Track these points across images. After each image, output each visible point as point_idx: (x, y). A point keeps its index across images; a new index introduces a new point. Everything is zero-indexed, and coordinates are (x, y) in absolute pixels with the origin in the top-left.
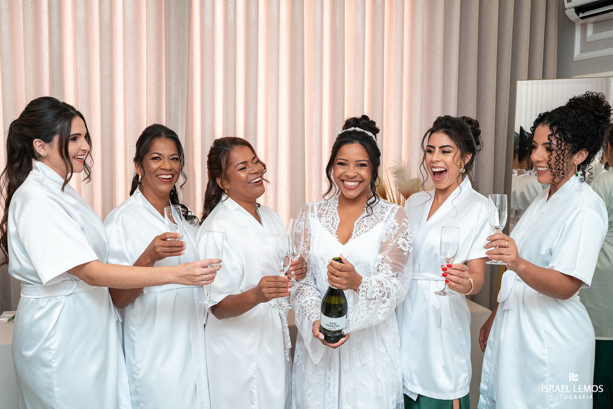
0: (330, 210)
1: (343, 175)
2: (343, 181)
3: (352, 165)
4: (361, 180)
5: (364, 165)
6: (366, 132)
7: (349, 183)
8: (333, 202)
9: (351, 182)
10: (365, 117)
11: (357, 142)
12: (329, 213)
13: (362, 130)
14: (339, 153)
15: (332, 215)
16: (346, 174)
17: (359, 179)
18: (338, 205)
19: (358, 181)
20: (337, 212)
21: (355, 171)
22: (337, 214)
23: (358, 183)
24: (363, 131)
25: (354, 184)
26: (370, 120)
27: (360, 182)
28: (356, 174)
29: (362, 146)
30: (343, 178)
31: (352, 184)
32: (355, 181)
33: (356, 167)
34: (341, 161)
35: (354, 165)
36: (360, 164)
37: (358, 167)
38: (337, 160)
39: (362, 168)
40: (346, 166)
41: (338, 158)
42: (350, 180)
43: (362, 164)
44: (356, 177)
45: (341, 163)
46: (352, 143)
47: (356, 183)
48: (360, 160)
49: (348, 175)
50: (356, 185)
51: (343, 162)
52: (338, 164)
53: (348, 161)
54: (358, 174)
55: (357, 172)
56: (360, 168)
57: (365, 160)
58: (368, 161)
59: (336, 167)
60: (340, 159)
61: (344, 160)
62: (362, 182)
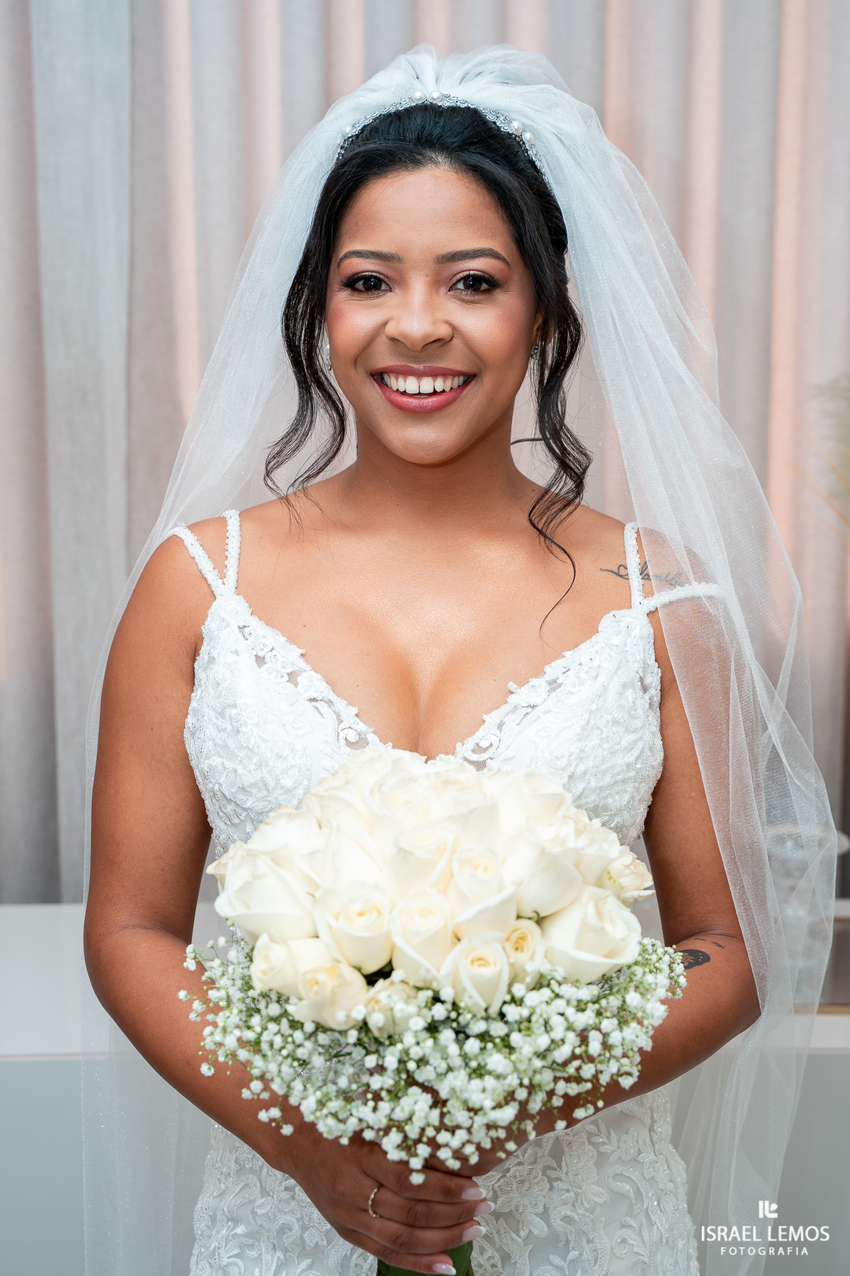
1: (379, 345)
2: (379, 377)
3: (418, 286)
4: (466, 365)
5: (480, 285)
6: (490, 114)
7: (411, 385)
9: (419, 375)
11: (440, 158)
14: (348, 225)
16: (391, 329)
17: (455, 360)
19: (458, 374)
21: (440, 315)
23: (456, 382)
25: (440, 384)
27: (469, 378)
28: (443, 331)
30: (384, 358)
31: (427, 385)
32: (441, 368)
33: (443, 290)
34: (367, 266)
35: (428, 279)
36: (468, 273)
37: (450, 293)
38: (339, 265)
39: (477, 297)
40: (391, 290)
41: (343, 251)
42: (415, 366)
43: (475, 272)
44: (442, 346)
45: (362, 276)
46: (414, 167)
47: (444, 382)
48: (461, 252)
49: (404, 336)
50: (447, 389)
51: (371, 272)
52: (346, 287)
53: (398, 265)
54: (454, 328)
55: (448, 318)
56: (463, 301)
57: (491, 250)
58: (506, 258)
59: (334, 302)
60: (358, 254)
61: (377, 261)
62: (475, 379)
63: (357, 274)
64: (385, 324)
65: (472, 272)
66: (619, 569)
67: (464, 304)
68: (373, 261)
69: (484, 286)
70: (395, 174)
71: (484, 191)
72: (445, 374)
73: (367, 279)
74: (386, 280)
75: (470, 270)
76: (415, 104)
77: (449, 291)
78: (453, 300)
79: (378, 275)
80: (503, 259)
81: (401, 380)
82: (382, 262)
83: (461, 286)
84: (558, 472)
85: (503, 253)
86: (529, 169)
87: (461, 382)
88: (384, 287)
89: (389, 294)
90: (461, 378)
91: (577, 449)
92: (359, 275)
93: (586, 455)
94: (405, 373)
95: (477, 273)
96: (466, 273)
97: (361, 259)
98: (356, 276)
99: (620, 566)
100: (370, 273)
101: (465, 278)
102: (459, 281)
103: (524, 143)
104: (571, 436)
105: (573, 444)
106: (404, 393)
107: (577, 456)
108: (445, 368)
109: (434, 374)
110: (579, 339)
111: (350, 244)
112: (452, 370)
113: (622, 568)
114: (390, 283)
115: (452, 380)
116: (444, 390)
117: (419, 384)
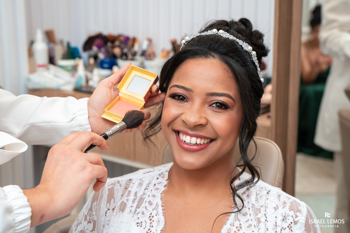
0: (147, 199)
1: (178, 121)
2: (178, 132)
3: (197, 102)
4: (211, 135)
5: (222, 106)
6: (241, 42)
7: (187, 139)
8: (155, 181)
9: (192, 136)
10: (245, 22)
11: (216, 56)
12: (144, 205)
13: (231, 37)
15: (150, 208)
16: (183, 117)
18: (163, 189)
19: (207, 138)
20: (160, 203)
21: (203, 115)
22: (160, 209)
23: (206, 141)
24: (235, 38)
25: (199, 141)
26: (254, 29)
27: (212, 140)
28: (203, 121)
29: (225, 66)
30: (178, 126)
31: (194, 140)
32: (199, 135)
33: (207, 106)
34: (180, 91)
35: (202, 100)
36: (217, 101)
37: (209, 107)
38: (170, 89)
39: (220, 110)
40: (187, 101)
41: (173, 84)
42: (190, 132)
44: (202, 127)
45: (177, 95)
46: (205, 58)
47: (201, 141)
48: (216, 93)
49: (187, 121)
50: (202, 143)
52: (171, 97)
53: (191, 93)
54: (208, 121)
55: (206, 117)
56: (214, 111)
57: (229, 95)
58: (234, 99)
60: (177, 86)
61: (184, 90)
62: (215, 141)
64: (182, 114)
65: (219, 101)
67: (213, 112)
68: (182, 90)
69: (223, 107)
72: (201, 137)
73: (179, 96)
74: (186, 97)
76: (212, 34)
77: (209, 106)
78: (210, 110)
79: (183, 95)
80: (232, 99)
81: (184, 136)
82: (185, 91)
83: (214, 105)
85: (233, 96)
86: (251, 65)
87: (208, 142)
88: (185, 100)
89: (186, 103)
90: (209, 140)
94: (187, 134)
95: (221, 102)
97: (178, 88)
98: (175, 94)
100: (180, 94)
101: (216, 103)
102: (214, 103)
103: (252, 55)
106: (185, 142)
108: (202, 135)
109: (197, 137)
111: (175, 82)
112: (205, 136)
114: (187, 99)
115: (204, 141)
116: (200, 144)
117: (191, 139)
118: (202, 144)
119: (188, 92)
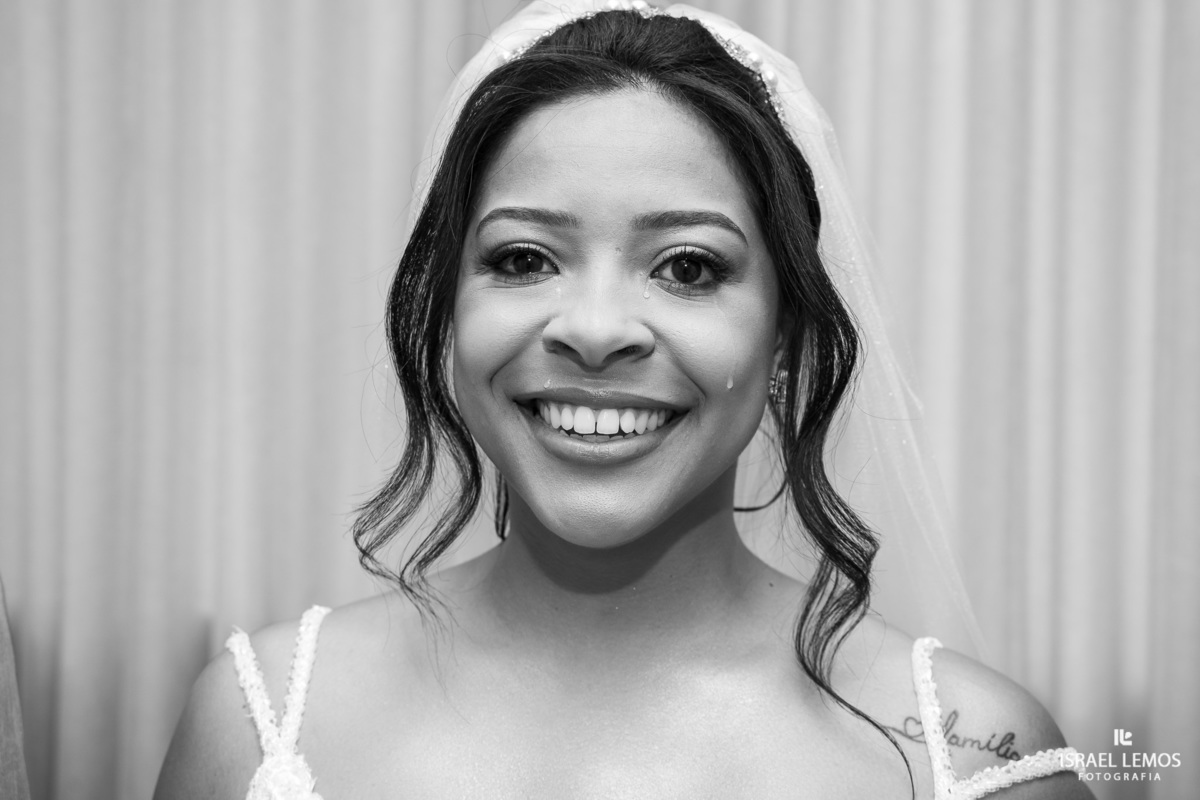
3: (604, 264)
7: (582, 419)
9: (598, 405)
16: (556, 330)
17: (655, 383)
19: (658, 407)
21: (633, 311)
23: (653, 421)
25: (629, 422)
27: (673, 415)
28: (639, 335)
30: (540, 376)
31: (609, 421)
32: (627, 395)
33: (641, 275)
34: (523, 232)
35: (619, 254)
36: (682, 248)
37: (651, 281)
38: (479, 230)
40: (556, 271)
41: (487, 210)
42: (591, 390)
43: (694, 248)
44: (635, 361)
45: (513, 249)
46: (602, 91)
47: (636, 419)
48: (673, 213)
49: (577, 338)
51: (529, 242)
52: (487, 265)
53: (571, 231)
54: (657, 335)
55: (649, 318)
57: (718, 215)
58: (742, 230)
59: (467, 290)
60: (510, 213)
61: (540, 224)
62: (688, 416)
63: (506, 244)
64: (545, 323)
65: (689, 249)
66: (905, 724)
68: (533, 224)
70: (573, 98)
71: (710, 131)
72: (637, 406)
73: (520, 254)
74: (544, 251)
75: (686, 245)
77: (651, 277)
78: (656, 291)
79: (538, 248)
80: (737, 231)
81: (567, 411)
82: (548, 226)
83: (668, 272)
84: (822, 567)
85: (738, 222)
87: (661, 422)
88: (545, 267)
89: (554, 278)
91: (857, 531)
92: (510, 247)
93: (871, 539)
94: (574, 401)
95: (698, 250)
96: (679, 250)
97: (513, 220)
98: (504, 249)
99: (907, 719)
100: (526, 245)
102: (666, 262)
104: (846, 510)
105: (850, 524)
106: (571, 432)
107: (856, 541)
108: (639, 397)
109: (621, 405)
110: (854, 358)
111: (497, 200)
112: (649, 401)
113: (911, 724)
114: (557, 261)
115: (650, 417)
116: (634, 432)
117: (596, 419)
118: (640, 431)
119: (560, 229)
